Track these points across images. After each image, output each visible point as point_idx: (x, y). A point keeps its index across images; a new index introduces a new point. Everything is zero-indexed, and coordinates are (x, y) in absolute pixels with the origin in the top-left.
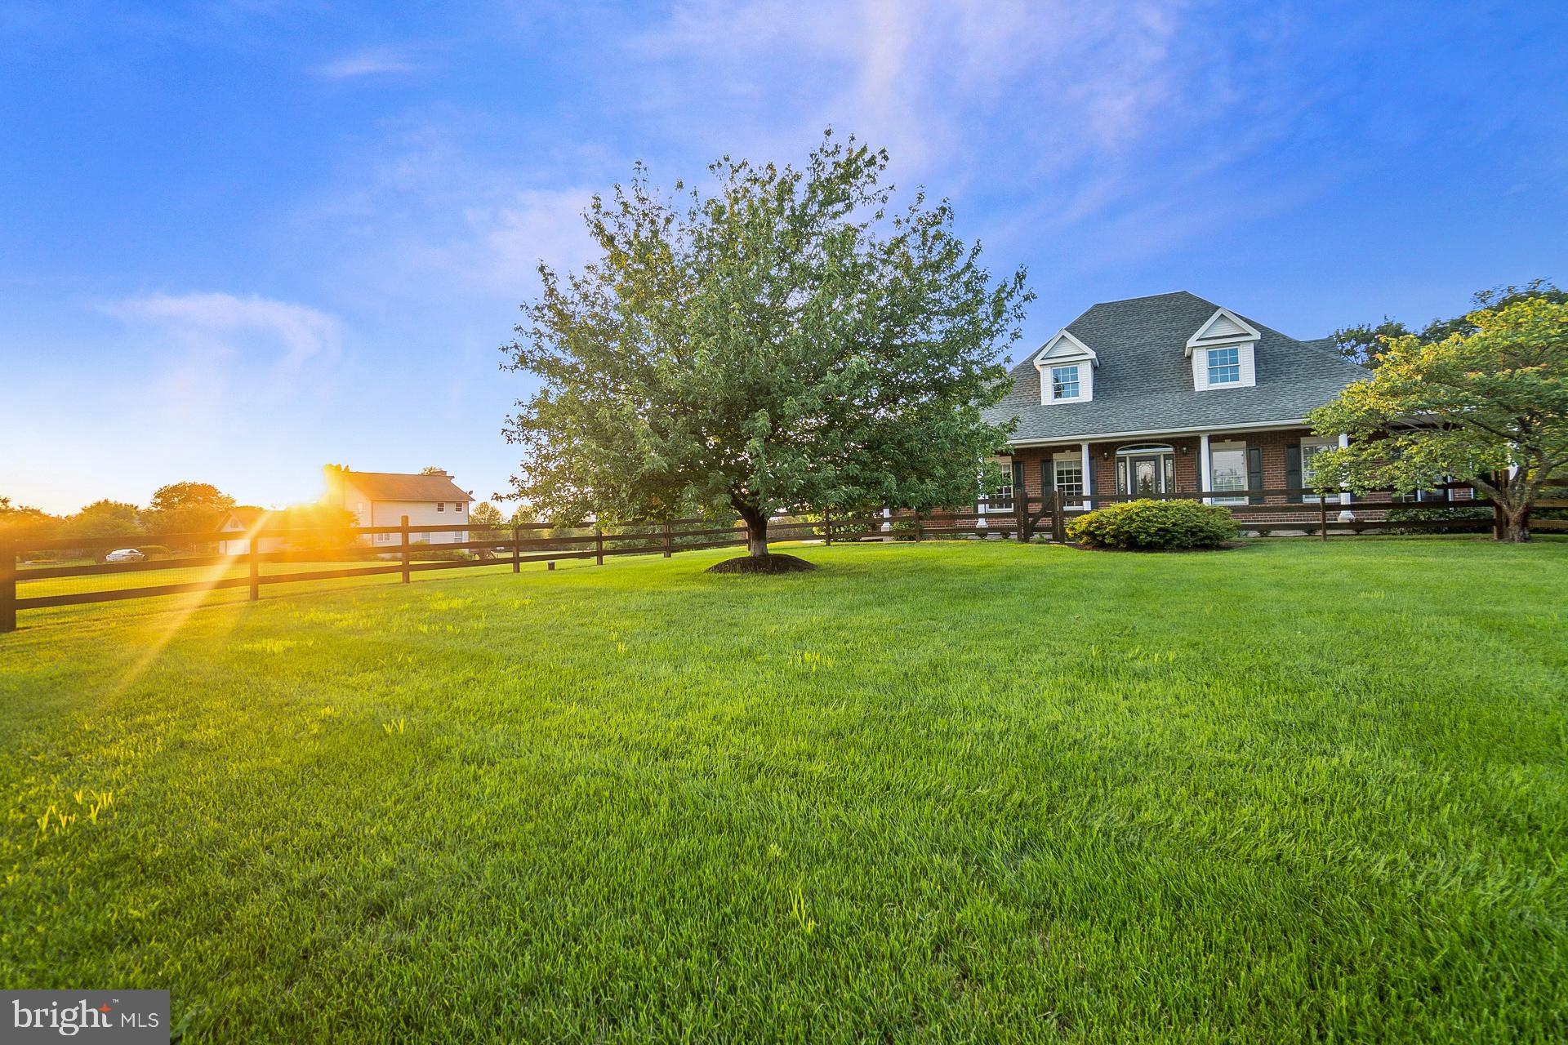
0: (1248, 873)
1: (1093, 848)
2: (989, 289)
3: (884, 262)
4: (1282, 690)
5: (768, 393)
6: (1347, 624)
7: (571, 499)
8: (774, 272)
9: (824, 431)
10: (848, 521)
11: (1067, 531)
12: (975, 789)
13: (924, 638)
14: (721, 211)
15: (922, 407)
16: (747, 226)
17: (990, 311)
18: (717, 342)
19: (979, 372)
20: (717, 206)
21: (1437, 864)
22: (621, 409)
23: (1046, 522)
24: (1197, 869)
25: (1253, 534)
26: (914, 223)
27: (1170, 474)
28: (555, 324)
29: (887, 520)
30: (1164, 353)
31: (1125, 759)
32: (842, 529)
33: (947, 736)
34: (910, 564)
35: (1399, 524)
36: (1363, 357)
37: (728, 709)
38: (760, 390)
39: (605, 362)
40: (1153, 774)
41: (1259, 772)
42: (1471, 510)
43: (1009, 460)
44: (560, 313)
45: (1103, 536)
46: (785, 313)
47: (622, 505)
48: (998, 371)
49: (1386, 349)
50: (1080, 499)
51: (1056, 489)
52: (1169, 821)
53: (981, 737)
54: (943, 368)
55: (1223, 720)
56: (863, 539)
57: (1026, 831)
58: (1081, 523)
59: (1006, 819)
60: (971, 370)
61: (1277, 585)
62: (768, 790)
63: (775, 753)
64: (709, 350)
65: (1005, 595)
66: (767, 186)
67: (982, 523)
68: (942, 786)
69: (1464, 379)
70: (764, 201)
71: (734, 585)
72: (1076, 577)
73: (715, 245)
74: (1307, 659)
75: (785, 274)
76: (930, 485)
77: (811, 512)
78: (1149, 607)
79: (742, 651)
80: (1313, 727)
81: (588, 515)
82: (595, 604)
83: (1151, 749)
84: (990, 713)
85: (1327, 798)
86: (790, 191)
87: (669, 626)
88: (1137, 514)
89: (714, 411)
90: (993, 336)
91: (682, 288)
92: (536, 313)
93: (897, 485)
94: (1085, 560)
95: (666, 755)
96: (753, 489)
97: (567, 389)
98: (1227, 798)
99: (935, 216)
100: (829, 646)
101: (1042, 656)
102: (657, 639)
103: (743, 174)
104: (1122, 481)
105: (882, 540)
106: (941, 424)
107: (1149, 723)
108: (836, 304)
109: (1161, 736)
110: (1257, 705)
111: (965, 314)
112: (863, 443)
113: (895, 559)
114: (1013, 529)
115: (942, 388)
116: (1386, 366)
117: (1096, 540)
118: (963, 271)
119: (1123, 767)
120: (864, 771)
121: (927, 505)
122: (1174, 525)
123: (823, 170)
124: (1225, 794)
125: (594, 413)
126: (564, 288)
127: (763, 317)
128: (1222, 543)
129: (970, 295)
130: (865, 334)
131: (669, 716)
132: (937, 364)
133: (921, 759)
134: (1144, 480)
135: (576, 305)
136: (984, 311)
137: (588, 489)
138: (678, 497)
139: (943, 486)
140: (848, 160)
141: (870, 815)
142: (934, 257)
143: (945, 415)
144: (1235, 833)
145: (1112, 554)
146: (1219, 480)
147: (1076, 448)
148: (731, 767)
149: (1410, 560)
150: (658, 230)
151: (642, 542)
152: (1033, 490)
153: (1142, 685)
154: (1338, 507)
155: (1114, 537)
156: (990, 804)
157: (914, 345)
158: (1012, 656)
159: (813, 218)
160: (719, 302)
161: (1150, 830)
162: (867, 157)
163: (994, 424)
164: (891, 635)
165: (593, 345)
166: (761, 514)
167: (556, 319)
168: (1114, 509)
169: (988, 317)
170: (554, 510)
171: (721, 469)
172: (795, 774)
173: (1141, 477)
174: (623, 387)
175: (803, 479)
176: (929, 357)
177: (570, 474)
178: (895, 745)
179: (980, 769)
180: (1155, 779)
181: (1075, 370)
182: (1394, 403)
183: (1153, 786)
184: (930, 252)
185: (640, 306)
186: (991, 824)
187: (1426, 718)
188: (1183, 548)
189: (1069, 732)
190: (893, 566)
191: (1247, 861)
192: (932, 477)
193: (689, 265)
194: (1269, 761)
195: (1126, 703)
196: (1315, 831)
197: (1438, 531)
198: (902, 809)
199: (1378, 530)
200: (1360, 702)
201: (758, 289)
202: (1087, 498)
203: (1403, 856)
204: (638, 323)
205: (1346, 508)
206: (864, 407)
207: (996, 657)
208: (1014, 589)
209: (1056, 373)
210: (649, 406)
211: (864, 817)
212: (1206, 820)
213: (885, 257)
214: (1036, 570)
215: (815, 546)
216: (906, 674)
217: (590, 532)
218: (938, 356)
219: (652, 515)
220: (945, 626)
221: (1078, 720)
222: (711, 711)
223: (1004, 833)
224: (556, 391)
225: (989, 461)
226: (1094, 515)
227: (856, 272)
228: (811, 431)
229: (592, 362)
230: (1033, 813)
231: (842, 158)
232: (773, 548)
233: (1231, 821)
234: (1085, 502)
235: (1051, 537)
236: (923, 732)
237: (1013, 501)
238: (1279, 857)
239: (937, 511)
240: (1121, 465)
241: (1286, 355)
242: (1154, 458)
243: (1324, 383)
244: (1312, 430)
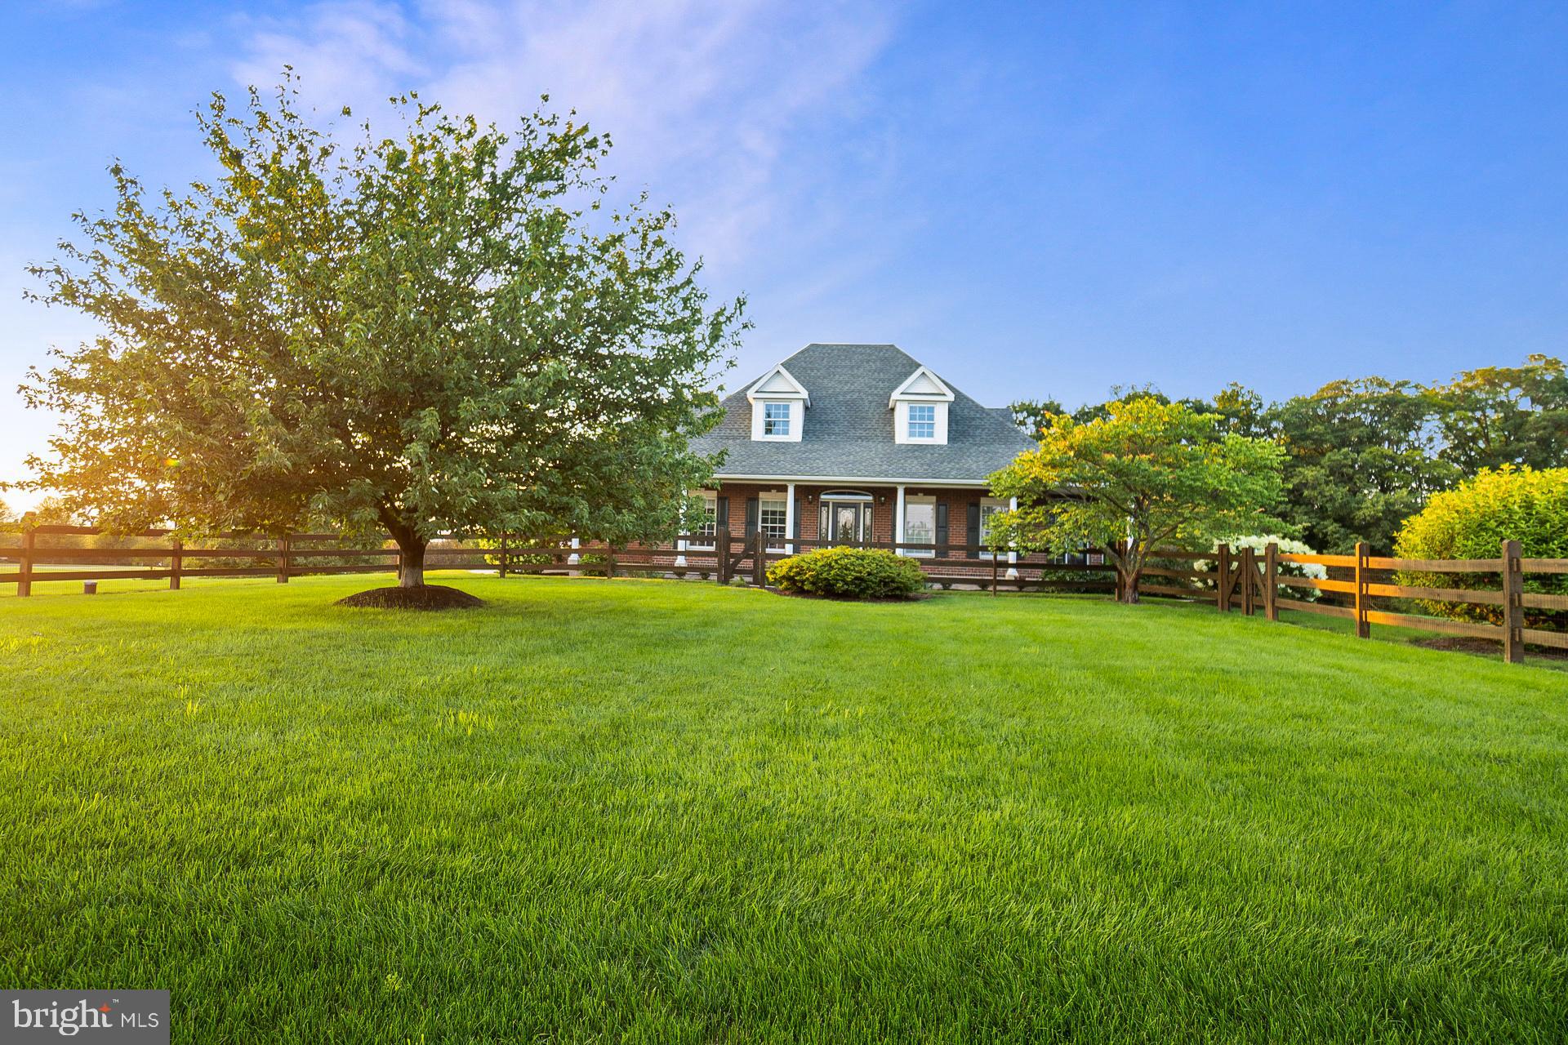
0: (921, 940)
1: (776, 931)
2: (708, 311)
3: (596, 259)
4: (956, 745)
5: (441, 389)
6: (1010, 678)
7: (134, 496)
8: (462, 245)
9: (508, 442)
10: (529, 550)
11: (768, 574)
12: (653, 874)
13: (607, 692)
14: (400, 157)
15: (626, 428)
16: (433, 182)
17: (707, 334)
18: (378, 317)
19: (690, 397)
20: (395, 150)
21: (1071, 910)
22: (227, 383)
23: (748, 564)
24: (876, 943)
25: (937, 586)
26: (633, 223)
27: (868, 522)
28: (132, 251)
29: (575, 551)
30: (871, 402)
31: (812, 826)
32: (521, 559)
33: (625, 811)
34: (599, 604)
35: (1052, 583)
36: (1030, 429)
37: (346, 789)
38: (431, 384)
39: (209, 319)
40: (838, 841)
41: (934, 831)
42: (1102, 574)
43: (715, 493)
44: (142, 238)
45: (803, 582)
46: (471, 295)
47: (216, 511)
48: (709, 398)
49: (1049, 425)
50: (782, 542)
51: (760, 530)
52: (852, 892)
53: (663, 810)
54: (650, 388)
55: (905, 778)
56: (545, 571)
57: (706, 919)
58: (782, 568)
59: (686, 907)
60: (682, 393)
61: (955, 638)
62: (392, 897)
63: (406, 846)
64: (366, 325)
65: (700, 642)
66: (464, 140)
67: (681, 561)
68: (615, 873)
69: (1102, 460)
70: (458, 158)
71: (372, 624)
72: (773, 624)
73: (388, 197)
74: (976, 713)
75: (475, 250)
76: (627, 517)
77: (483, 536)
78: (842, 660)
79: (374, 710)
80: (980, 781)
81: (162, 520)
82: (158, 645)
83: (837, 813)
84: (674, 780)
85: (990, 853)
86: (492, 153)
87: (272, 676)
88: (836, 561)
89: (366, 402)
90: (707, 360)
91: (336, 240)
92: (101, 230)
93: (590, 513)
94: (784, 606)
95: (244, 861)
96: (410, 504)
97: (144, 343)
98: (906, 860)
99: (658, 220)
100: (491, 703)
101: (734, 713)
102: (251, 695)
103: (434, 119)
104: (824, 525)
105: (567, 574)
106: (645, 449)
107: (837, 785)
108: (536, 296)
109: (848, 798)
110: (935, 761)
111: (679, 333)
112: (554, 461)
113: (581, 598)
114: (713, 570)
115: (650, 410)
116: (1049, 439)
117: (796, 586)
118: (682, 286)
119: (810, 835)
120: (522, 861)
121: (622, 539)
122: (869, 574)
123: (535, 138)
124: (904, 857)
125: (185, 382)
126: (151, 204)
127: (443, 296)
128: (911, 595)
129: (688, 313)
130: (567, 337)
131: (256, 804)
132: (645, 383)
133: (593, 840)
134: (844, 526)
135: (172, 233)
136: (701, 332)
137: (165, 486)
138: (304, 506)
139: (641, 518)
140: (566, 135)
141: (525, 919)
142: (652, 265)
143: (650, 439)
144: (912, 899)
145: (810, 601)
146: (910, 532)
147: (782, 488)
148: (341, 870)
149: (1058, 617)
150: (310, 161)
151: (247, 561)
152: (737, 529)
153: (832, 743)
154: (1006, 565)
155: (813, 583)
156: (669, 890)
157: (625, 357)
158: (703, 714)
159: (518, 192)
160: (385, 268)
161: (833, 905)
162: (588, 137)
163: (703, 456)
164: (568, 689)
165: (194, 291)
166: (418, 535)
167: (134, 246)
168: (815, 555)
169: (704, 339)
170: (102, 510)
171: (369, 475)
172: (432, 873)
173: (842, 521)
174: (236, 354)
175: (475, 497)
176: (638, 374)
177: (136, 461)
178: (563, 825)
179: (660, 849)
180: (840, 847)
181: (787, 407)
182: (1053, 473)
183: (838, 855)
184: (648, 258)
185: (272, 252)
186: (669, 915)
187: (1067, 768)
188: (875, 598)
189: (757, 799)
190: (577, 606)
191: (922, 928)
192: (631, 507)
193: (349, 214)
194: (943, 819)
195: (816, 764)
196: (979, 888)
197: (1078, 591)
198: (566, 906)
199: (1036, 588)
200: (1019, 754)
201: (440, 263)
202: (789, 541)
203: (1047, 905)
204: (269, 274)
205: (1012, 566)
206: (557, 420)
207: (685, 714)
208: (709, 636)
209: (768, 408)
210: (272, 384)
211: (517, 923)
212: (887, 887)
213: (598, 254)
214: (734, 615)
215: (485, 578)
216: (582, 737)
217: (165, 542)
218: (647, 375)
219: (263, 526)
220: (632, 678)
221: (768, 785)
222: (321, 794)
223: (683, 924)
224: (125, 346)
225: (694, 494)
226: (795, 559)
227: (563, 263)
228: (490, 441)
229: (189, 313)
230: (715, 896)
231: (560, 131)
232: (433, 577)
233: (908, 886)
234: (787, 546)
235: (750, 579)
236: (598, 808)
237: (715, 539)
238: (949, 918)
239: (634, 545)
240: (824, 509)
241: (973, 419)
242: (855, 506)
243: (1001, 449)
244: (990, 491)
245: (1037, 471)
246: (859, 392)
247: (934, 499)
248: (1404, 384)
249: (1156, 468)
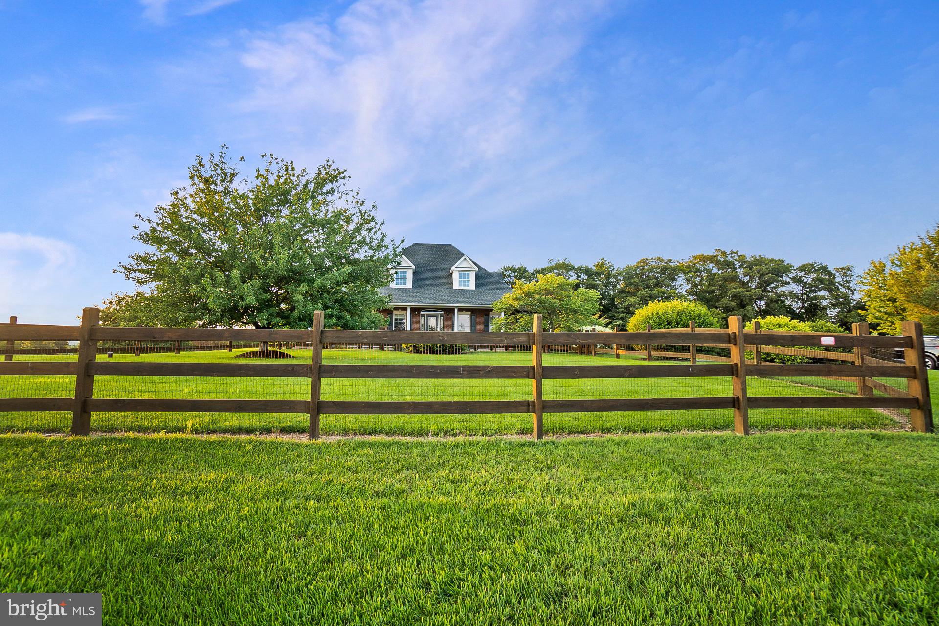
11: (403, 345)
27: (442, 325)
30: (442, 271)
51: (394, 327)
104: (422, 325)
134: (431, 326)
173: (430, 323)
181: (406, 273)
240: (422, 318)
241: (486, 278)
242: (436, 316)
243: (498, 292)
244: (493, 310)
245: (510, 302)
246: (437, 266)
247: (470, 313)
248: (670, 260)
249: (555, 301)
